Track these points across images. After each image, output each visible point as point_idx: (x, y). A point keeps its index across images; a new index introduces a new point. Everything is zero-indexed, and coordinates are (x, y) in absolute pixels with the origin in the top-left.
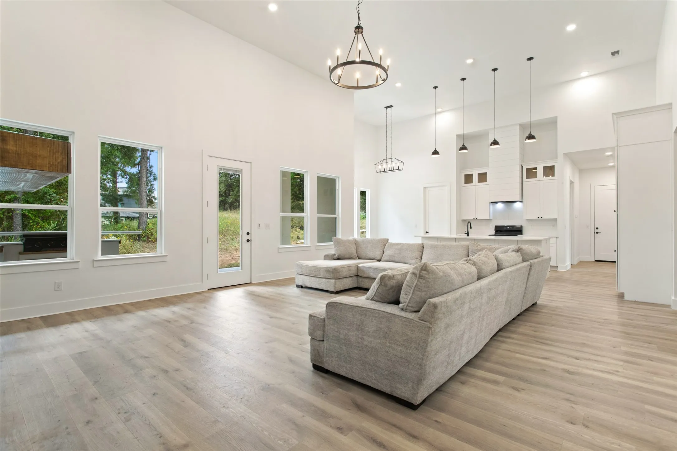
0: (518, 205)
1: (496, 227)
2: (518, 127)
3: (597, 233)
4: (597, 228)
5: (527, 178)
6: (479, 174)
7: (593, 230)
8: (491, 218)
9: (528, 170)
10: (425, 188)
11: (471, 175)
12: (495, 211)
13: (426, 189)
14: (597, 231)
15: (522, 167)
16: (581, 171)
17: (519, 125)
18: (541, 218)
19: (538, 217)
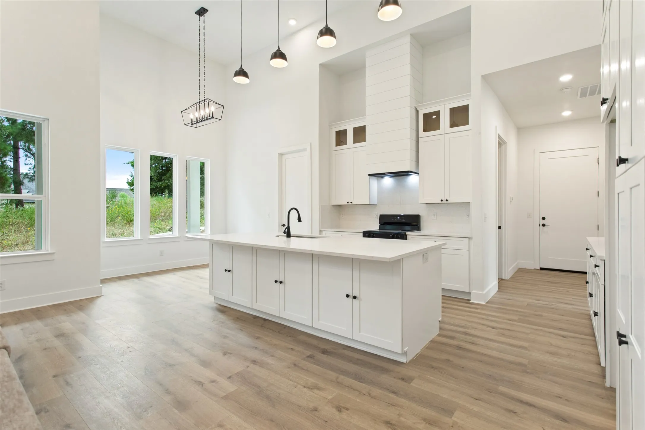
0: (413, 179)
1: (382, 217)
2: (407, 39)
3: (544, 225)
4: (544, 218)
5: (425, 131)
6: (355, 129)
7: (538, 221)
8: (375, 203)
9: (425, 115)
10: (281, 155)
11: (344, 132)
12: (381, 191)
13: (283, 156)
14: (543, 222)
15: (417, 112)
16: (521, 130)
17: (409, 36)
18: (446, 202)
19: (442, 200)
